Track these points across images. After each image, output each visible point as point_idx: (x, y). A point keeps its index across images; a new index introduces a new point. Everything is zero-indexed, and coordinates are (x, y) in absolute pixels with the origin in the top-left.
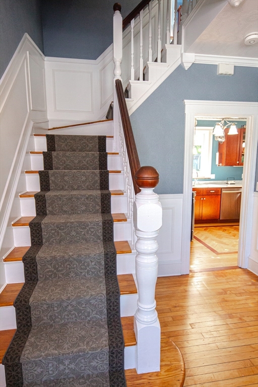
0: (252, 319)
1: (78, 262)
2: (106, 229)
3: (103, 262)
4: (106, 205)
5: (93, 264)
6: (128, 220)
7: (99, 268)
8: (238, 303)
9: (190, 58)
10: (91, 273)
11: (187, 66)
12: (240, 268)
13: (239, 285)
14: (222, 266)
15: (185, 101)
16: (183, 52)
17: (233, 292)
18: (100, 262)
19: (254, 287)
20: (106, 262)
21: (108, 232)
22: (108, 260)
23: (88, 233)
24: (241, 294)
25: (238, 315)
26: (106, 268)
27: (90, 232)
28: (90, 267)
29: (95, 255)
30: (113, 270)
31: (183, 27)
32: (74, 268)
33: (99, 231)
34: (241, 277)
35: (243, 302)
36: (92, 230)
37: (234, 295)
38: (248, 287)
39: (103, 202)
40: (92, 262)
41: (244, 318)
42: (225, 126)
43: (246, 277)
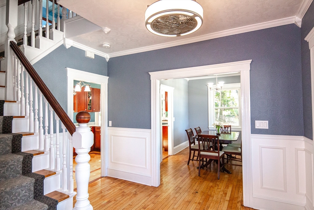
0: (120, 197)
1: (9, 195)
2: (26, 163)
3: (32, 189)
4: (17, 145)
5: (23, 192)
6: (45, 152)
7: (29, 194)
8: (111, 194)
9: (70, 43)
10: (21, 201)
11: (68, 47)
12: (103, 177)
13: (107, 186)
14: (92, 180)
15: (68, 68)
16: (64, 37)
17: (105, 190)
18: (30, 189)
19: (114, 183)
20: (36, 187)
21: (27, 166)
22: (37, 185)
23: (7, 170)
24: (110, 189)
25: (113, 199)
26: (35, 192)
27: (10, 169)
28: (21, 196)
29: (27, 183)
30: (40, 192)
31: (64, 22)
32: (5, 202)
33: (19, 166)
34: (106, 181)
35: (113, 192)
36: (12, 167)
37: (107, 192)
38: (112, 185)
39: (14, 143)
40: (22, 190)
41: (116, 199)
42: (82, 85)
43: (108, 180)
